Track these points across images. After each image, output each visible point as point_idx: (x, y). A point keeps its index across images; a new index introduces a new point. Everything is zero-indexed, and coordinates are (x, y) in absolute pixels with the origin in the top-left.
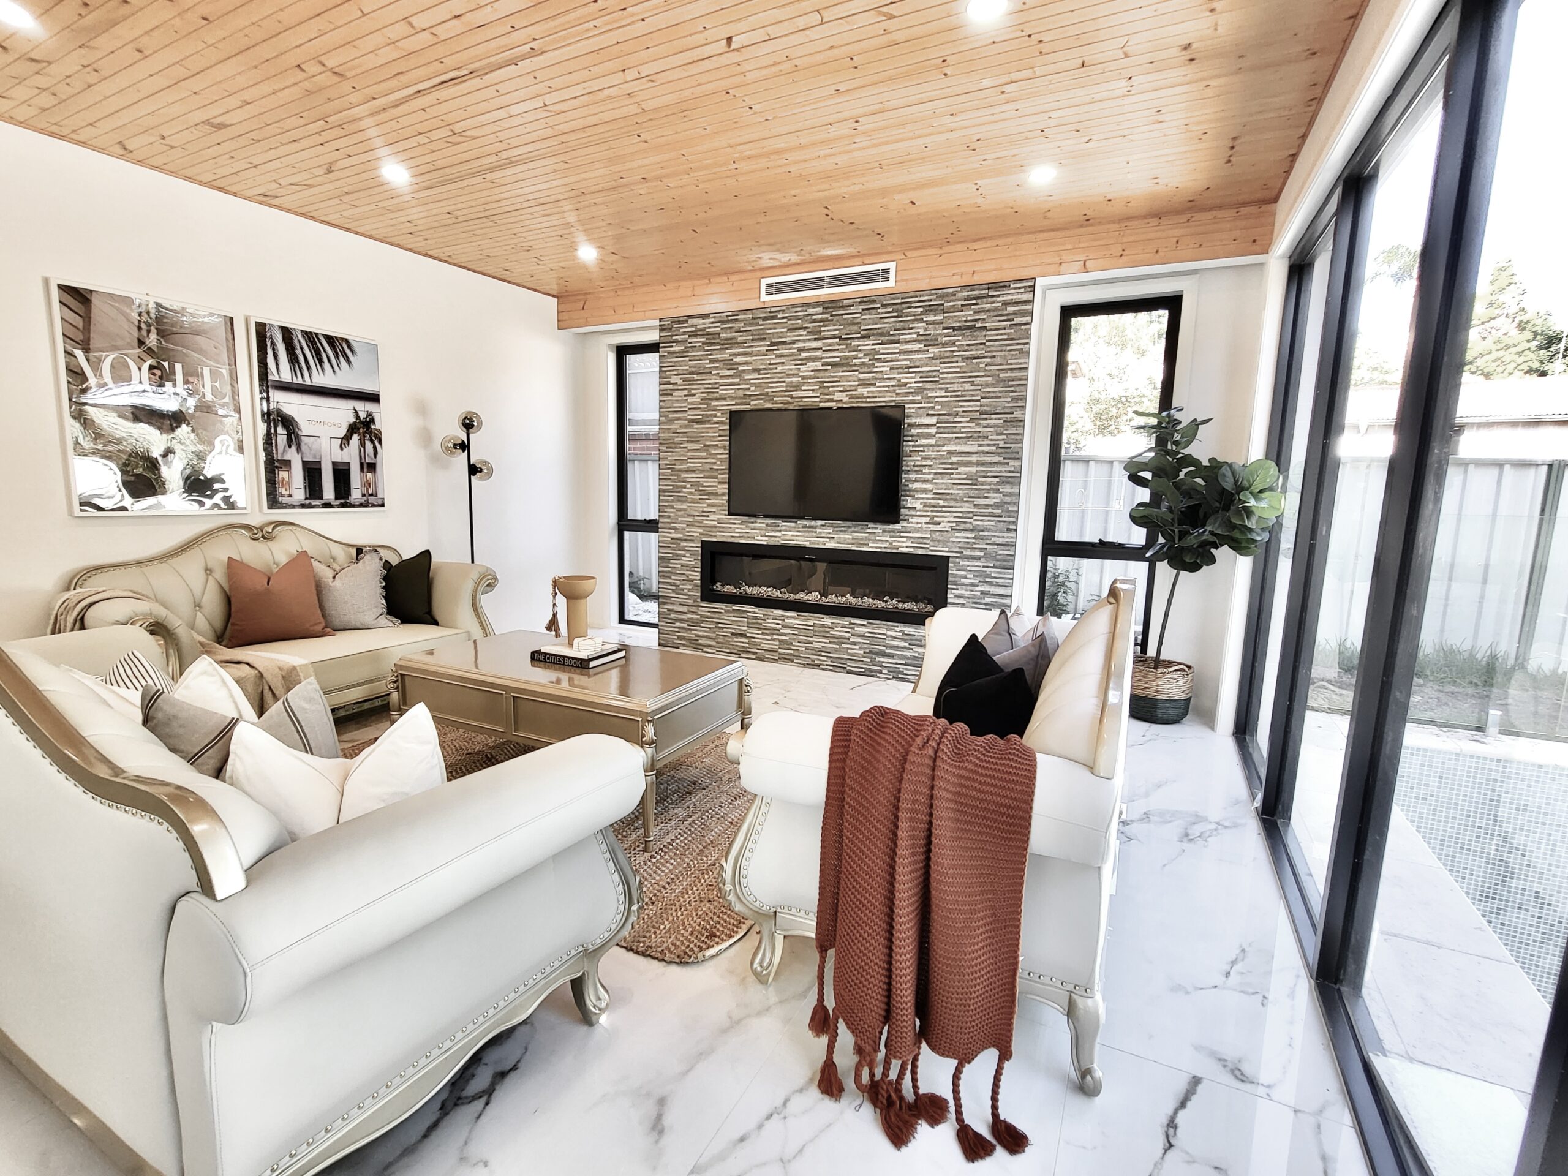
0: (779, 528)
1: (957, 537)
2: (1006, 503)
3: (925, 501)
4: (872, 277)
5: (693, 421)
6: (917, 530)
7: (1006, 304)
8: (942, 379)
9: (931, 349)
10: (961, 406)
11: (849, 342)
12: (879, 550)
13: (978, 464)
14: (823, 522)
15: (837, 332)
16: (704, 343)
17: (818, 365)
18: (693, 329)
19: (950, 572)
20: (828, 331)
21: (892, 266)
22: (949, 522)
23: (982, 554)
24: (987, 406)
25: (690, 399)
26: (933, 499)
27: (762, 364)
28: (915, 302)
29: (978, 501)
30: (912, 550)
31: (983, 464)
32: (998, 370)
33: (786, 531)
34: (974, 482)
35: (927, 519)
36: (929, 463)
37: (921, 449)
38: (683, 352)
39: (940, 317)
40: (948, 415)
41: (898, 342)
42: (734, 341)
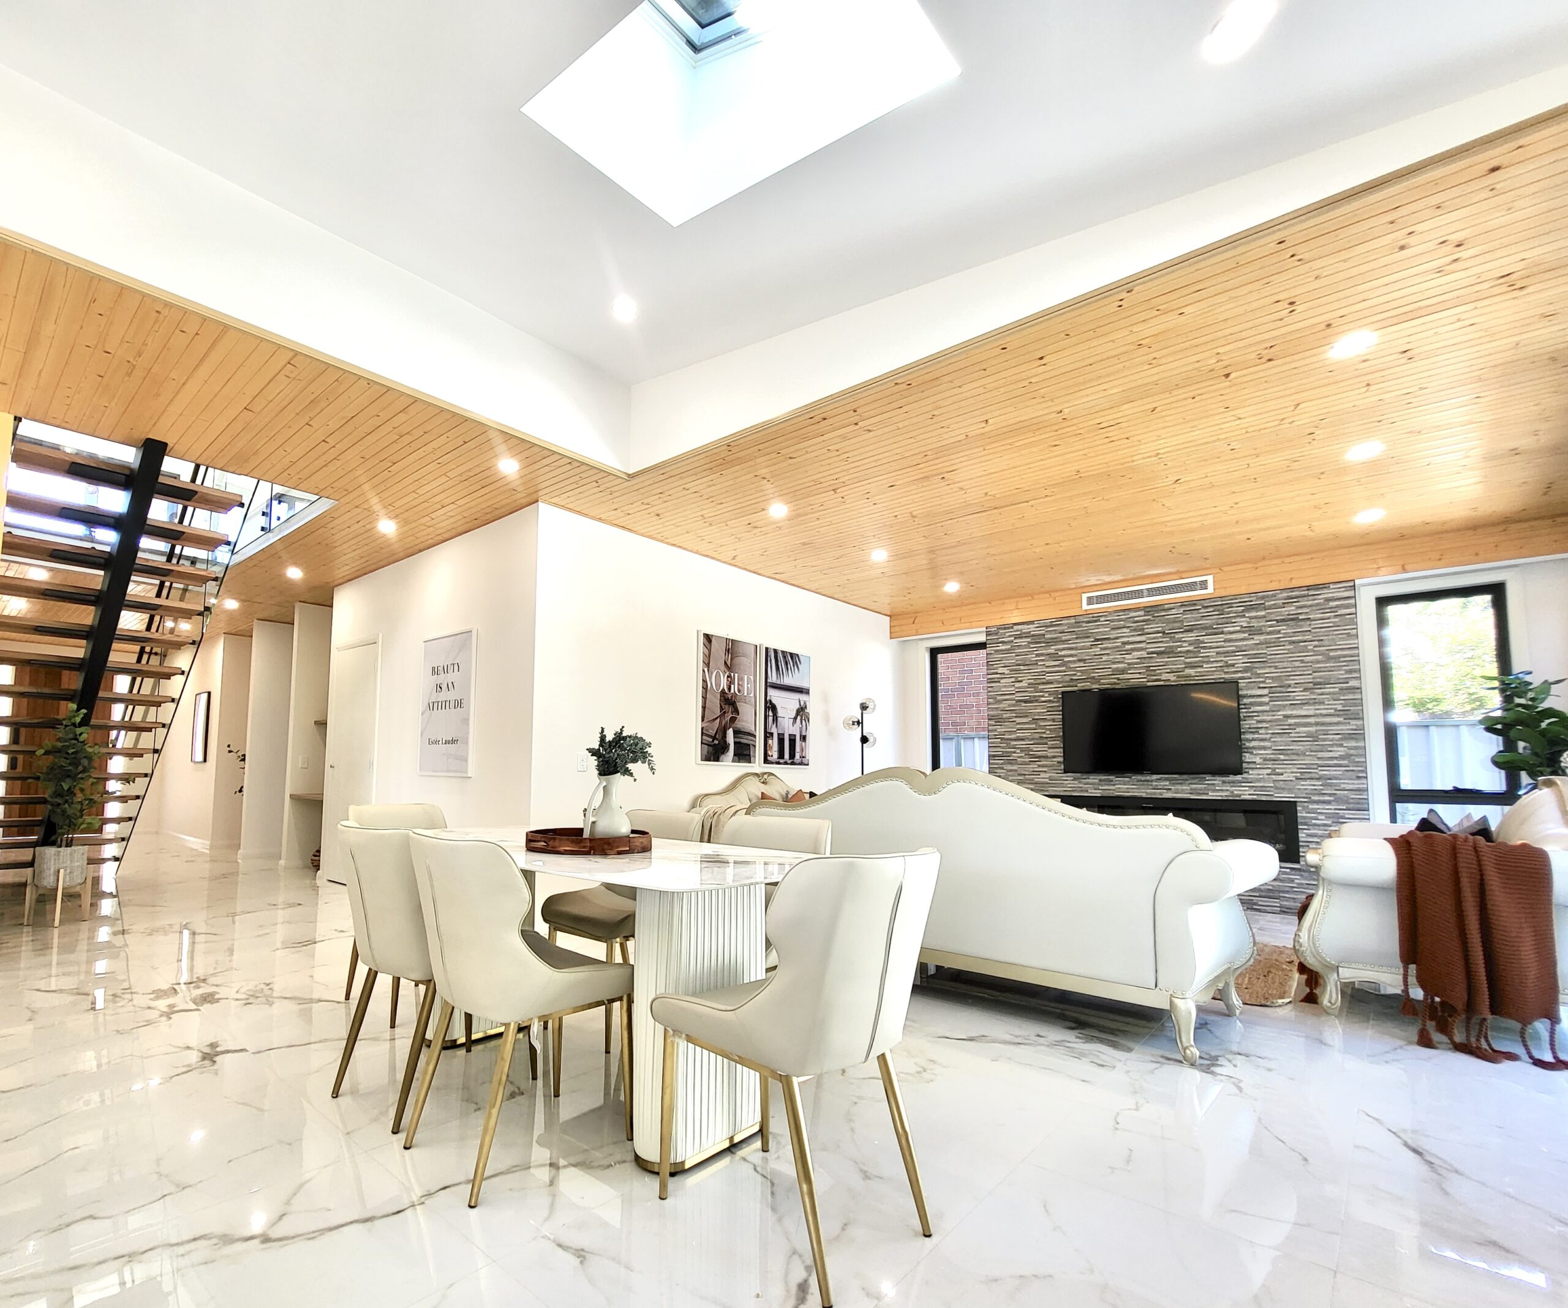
0: (1112, 783)
1: (1303, 785)
2: (1351, 755)
3: (1264, 756)
4: (1191, 586)
5: (1021, 701)
6: (1259, 780)
7: (1328, 600)
8: (1270, 659)
9: (1256, 637)
10: (1293, 680)
11: (1172, 635)
12: (1220, 798)
13: (1317, 724)
14: (1159, 776)
15: (1160, 629)
16: (1029, 643)
17: (1144, 654)
18: (1019, 633)
19: (1299, 815)
20: (1151, 628)
21: (1210, 579)
22: (1292, 772)
23: (1332, 798)
24: (1320, 678)
25: (1017, 685)
26: (1272, 754)
27: (1087, 655)
28: (1235, 603)
29: (1320, 755)
30: (1255, 797)
31: (1323, 724)
32: (1327, 650)
33: (1120, 784)
34: (1316, 739)
35: (1269, 771)
36: (1264, 725)
37: (1256, 714)
38: (1009, 650)
39: (1262, 613)
40: (1280, 687)
41: (1222, 633)
42: (1059, 640)
